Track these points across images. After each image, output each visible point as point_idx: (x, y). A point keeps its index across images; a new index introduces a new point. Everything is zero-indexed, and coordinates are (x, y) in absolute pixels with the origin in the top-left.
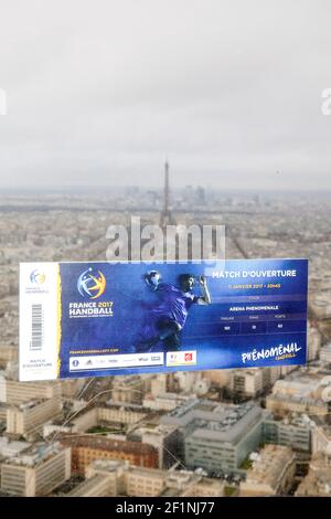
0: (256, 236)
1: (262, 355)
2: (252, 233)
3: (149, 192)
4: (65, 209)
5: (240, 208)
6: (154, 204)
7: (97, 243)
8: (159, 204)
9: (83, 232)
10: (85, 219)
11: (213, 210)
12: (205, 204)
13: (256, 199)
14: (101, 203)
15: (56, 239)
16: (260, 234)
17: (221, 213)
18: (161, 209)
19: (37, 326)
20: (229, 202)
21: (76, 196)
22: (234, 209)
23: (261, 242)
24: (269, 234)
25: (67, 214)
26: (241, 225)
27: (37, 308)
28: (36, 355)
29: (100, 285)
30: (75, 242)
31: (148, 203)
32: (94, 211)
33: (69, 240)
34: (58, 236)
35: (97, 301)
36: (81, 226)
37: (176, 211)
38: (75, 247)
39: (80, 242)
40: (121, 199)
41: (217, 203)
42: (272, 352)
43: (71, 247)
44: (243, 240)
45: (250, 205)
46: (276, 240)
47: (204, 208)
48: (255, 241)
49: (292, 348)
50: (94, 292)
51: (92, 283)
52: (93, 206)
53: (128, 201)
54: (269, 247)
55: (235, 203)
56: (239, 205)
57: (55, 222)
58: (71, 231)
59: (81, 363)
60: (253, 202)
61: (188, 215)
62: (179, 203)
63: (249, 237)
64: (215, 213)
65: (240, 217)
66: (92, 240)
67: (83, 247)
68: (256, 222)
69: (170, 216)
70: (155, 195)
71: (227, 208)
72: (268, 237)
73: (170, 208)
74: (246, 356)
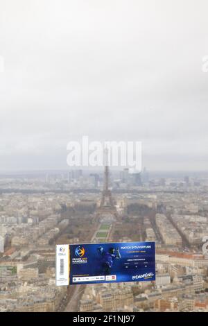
0: (188, 213)
1: (140, 277)
2: (184, 210)
3: (91, 175)
4: (16, 191)
5: (173, 188)
6: (96, 185)
7: (45, 221)
8: (101, 186)
9: (32, 212)
10: (34, 199)
11: (148, 189)
12: (141, 184)
13: (187, 179)
14: (48, 186)
15: (8, 219)
16: (192, 211)
17: (155, 192)
18: (102, 190)
19: (62, 266)
20: (162, 183)
21: (26, 180)
22: (167, 188)
23: (192, 219)
24: (200, 211)
25: (18, 196)
26: (174, 202)
27: (62, 260)
28: (62, 277)
29: (83, 252)
30: (25, 221)
31: (91, 185)
32: (43, 192)
33: (20, 219)
34: (10, 216)
35: (82, 257)
36: (31, 206)
37: (115, 191)
38: (25, 225)
39: (30, 221)
40: (66, 182)
41: (152, 183)
42: (143, 276)
43: (22, 226)
44: (176, 217)
45: (181, 185)
46: (205, 216)
47: (140, 188)
48: (187, 217)
49: (150, 274)
50: (81, 255)
51: (80, 251)
52: (41, 188)
53: (72, 184)
54: (201, 223)
55: (168, 183)
56: (172, 184)
57: (8, 203)
58: (22, 211)
59: (77, 279)
60: (184, 182)
61: (126, 194)
62: (118, 184)
63: (181, 213)
64: (150, 192)
65: (172, 195)
66: (41, 219)
67: (33, 225)
68: (188, 200)
69: (110, 195)
70: (96, 177)
71: (161, 188)
72: (199, 213)
73: (110, 189)
74: (133, 277)
